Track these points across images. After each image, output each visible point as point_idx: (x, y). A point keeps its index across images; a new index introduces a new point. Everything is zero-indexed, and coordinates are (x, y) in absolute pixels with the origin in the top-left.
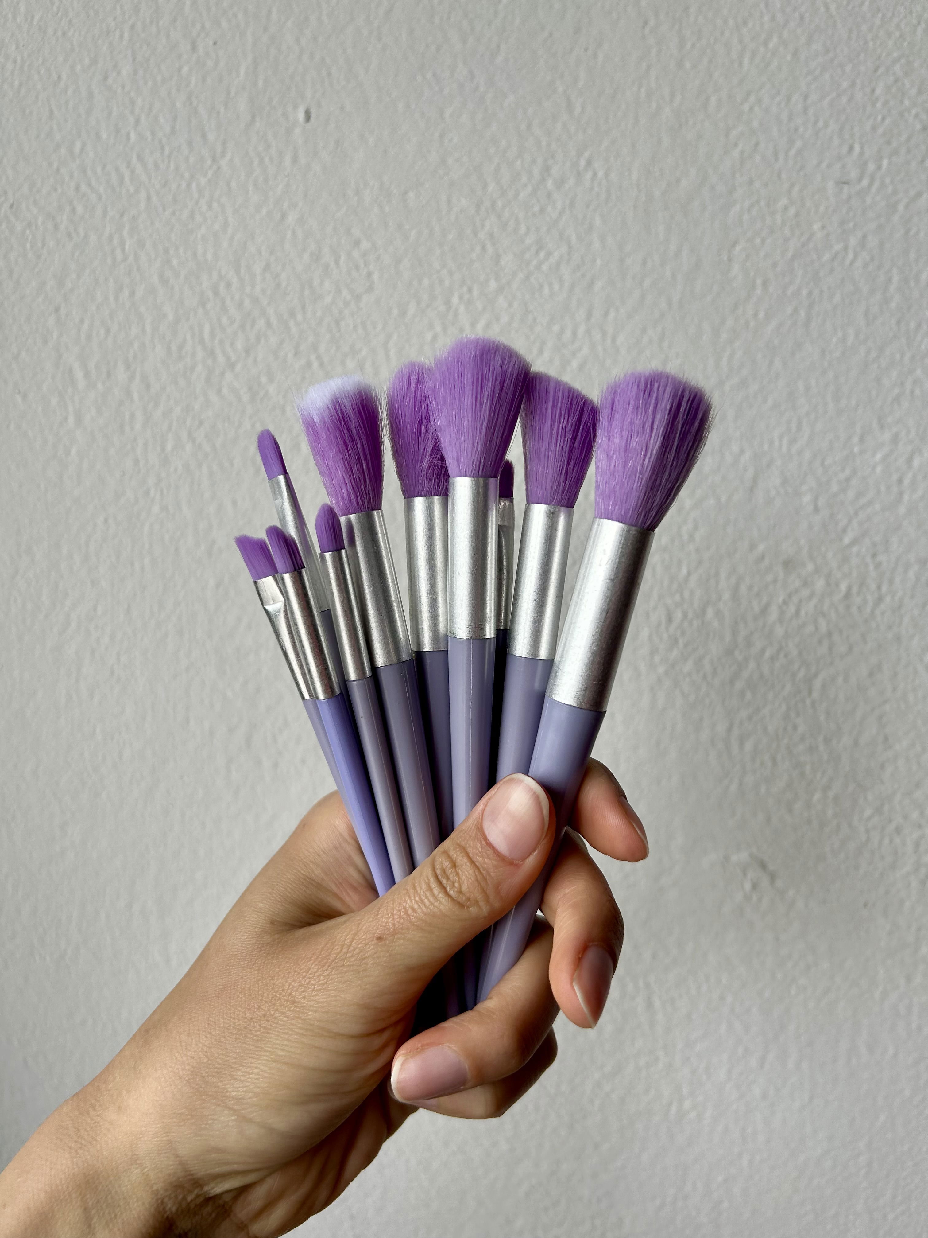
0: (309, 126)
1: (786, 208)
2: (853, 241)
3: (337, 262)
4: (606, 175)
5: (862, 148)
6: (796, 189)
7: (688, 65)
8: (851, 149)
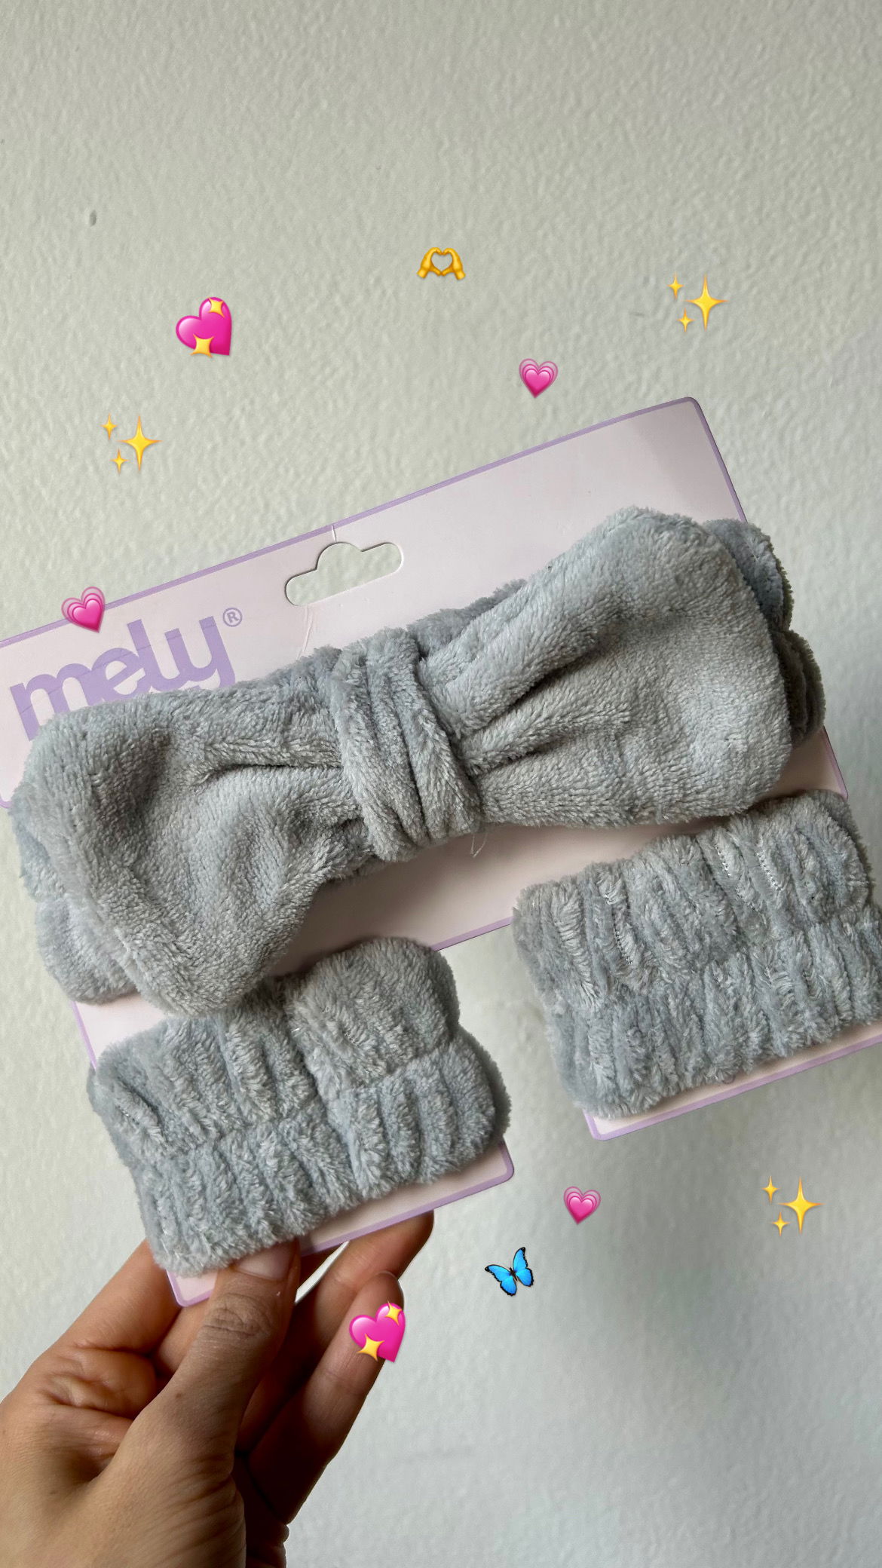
0: (94, 228)
1: (578, 337)
2: (646, 374)
3: (118, 368)
4: (396, 294)
5: (657, 281)
6: (589, 318)
7: (482, 189)
8: (646, 280)
